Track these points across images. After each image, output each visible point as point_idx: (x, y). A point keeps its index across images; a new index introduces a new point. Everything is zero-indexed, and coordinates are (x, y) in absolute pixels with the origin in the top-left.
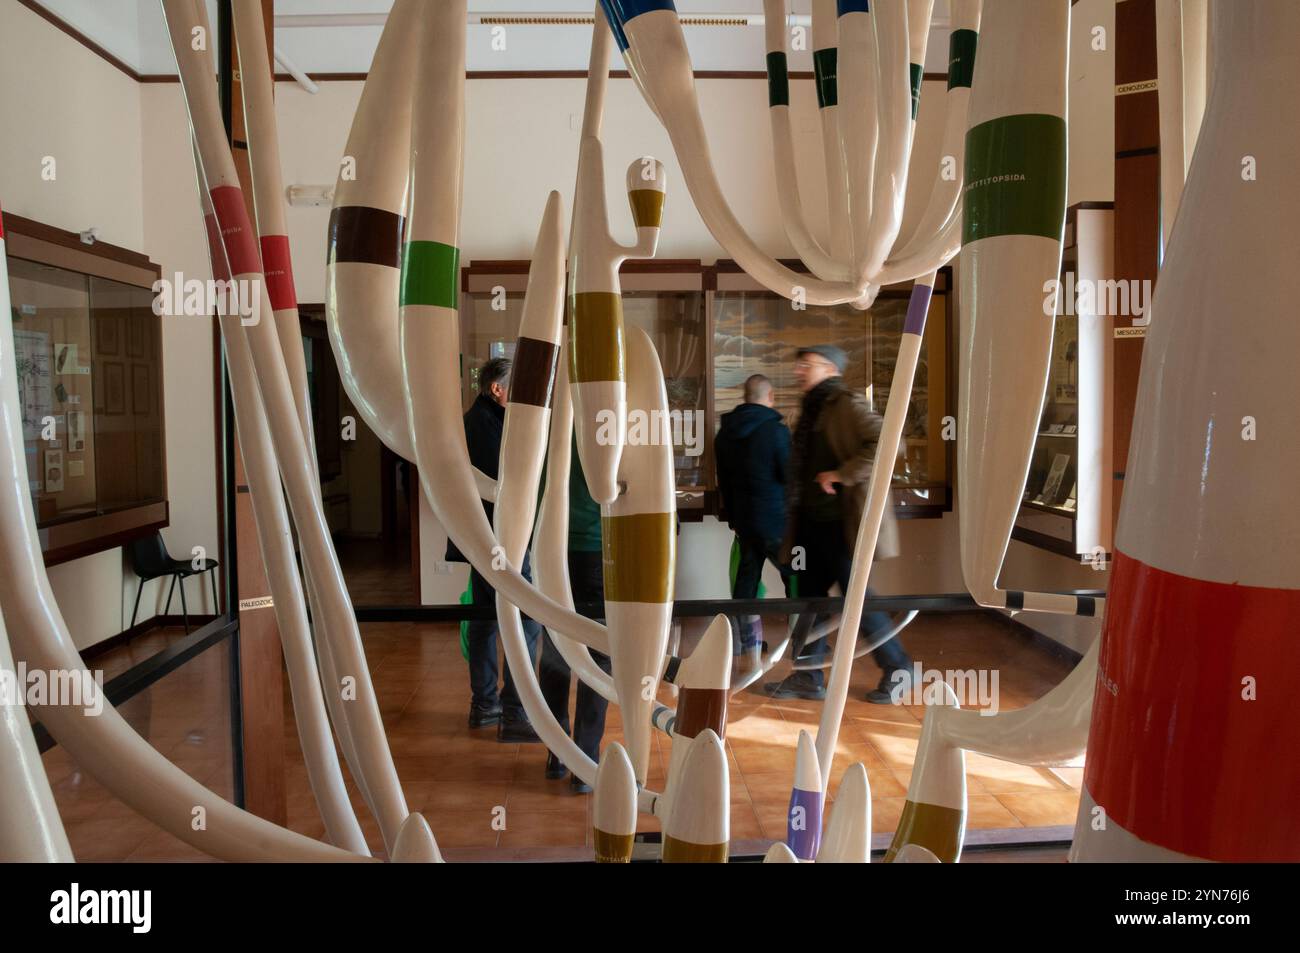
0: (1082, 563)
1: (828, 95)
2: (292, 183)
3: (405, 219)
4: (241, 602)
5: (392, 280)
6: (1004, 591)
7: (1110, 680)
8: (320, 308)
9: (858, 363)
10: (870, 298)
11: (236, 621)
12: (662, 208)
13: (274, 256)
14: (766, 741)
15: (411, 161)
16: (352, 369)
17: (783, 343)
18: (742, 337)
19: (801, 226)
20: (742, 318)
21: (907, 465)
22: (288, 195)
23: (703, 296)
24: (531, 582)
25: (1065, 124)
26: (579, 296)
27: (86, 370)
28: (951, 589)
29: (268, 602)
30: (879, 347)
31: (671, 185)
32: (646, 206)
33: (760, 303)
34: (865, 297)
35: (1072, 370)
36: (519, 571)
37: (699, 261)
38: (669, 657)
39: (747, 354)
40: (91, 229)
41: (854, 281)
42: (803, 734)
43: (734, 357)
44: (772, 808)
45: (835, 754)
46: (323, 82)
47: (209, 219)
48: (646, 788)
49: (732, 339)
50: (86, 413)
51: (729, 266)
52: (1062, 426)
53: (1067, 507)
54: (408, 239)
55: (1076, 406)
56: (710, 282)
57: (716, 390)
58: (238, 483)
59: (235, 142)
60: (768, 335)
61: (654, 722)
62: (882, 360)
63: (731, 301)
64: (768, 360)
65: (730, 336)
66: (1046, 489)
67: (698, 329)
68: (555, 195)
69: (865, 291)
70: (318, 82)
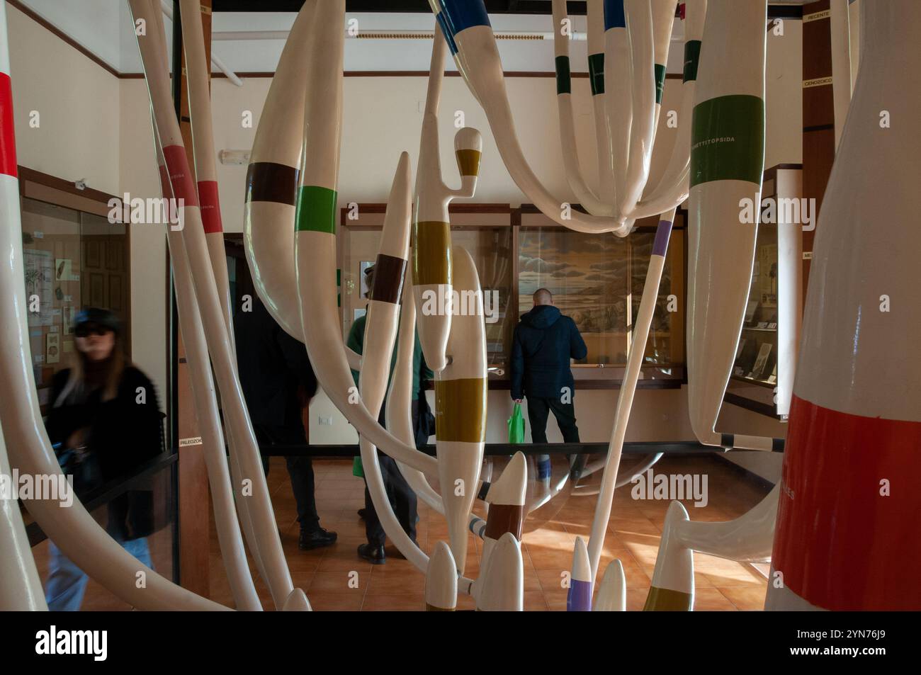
0: (781, 422)
1: (598, 87)
2: (224, 149)
3: (299, 171)
4: (180, 441)
5: (290, 214)
6: (720, 434)
7: (789, 489)
8: (240, 236)
9: (621, 277)
10: (628, 228)
11: (176, 454)
12: (479, 163)
13: (207, 195)
14: (553, 546)
15: (304, 131)
16: (261, 275)
17: (568, 263)
18: (539, 258)
19: (579, 179)
20: (539, 245)
21: (656, 351)
22: (220, 156)
23: (512, 231)
24: (385, 428)
25: (763, 102)
26: (420, 224)
27: (76, 278)
28: (686, 438)
29: (199, 441)
30: (635, 266)
31: (485, 145)
32: (468, 161)
33: (553, 234)
34: (624, 228)
35: (774, 284)
36: (377, 419)
37: (509, 204)
38: (482, 481)
39: (543, 271)
40: (83, 180)
41: (616, 216)
42: (578, 540)
43: (533, 273)
44: (556, 595)
45: (601, 557)
46: (246, 79)
47: (162, 169)
48: (464, 576)
49: (532, 260)
50: (76, 308)
51: (530, 209)
52: (766, 324)
53: (770, 381)
54: (302, 185)
55: (776, 309)
56: (516, 220)
57: (520, 296)
58: (180, 357)
59: (183, 117)
60: (557, 258)
61: (471, 528)
62: (639, 276)
63: (531, 233)
64: (557, 275)
65: (530, 258)
66: (755, 368)
67: (507, 253)
68: (405, 155)
69: (623, 224)
70: (242, 78)
